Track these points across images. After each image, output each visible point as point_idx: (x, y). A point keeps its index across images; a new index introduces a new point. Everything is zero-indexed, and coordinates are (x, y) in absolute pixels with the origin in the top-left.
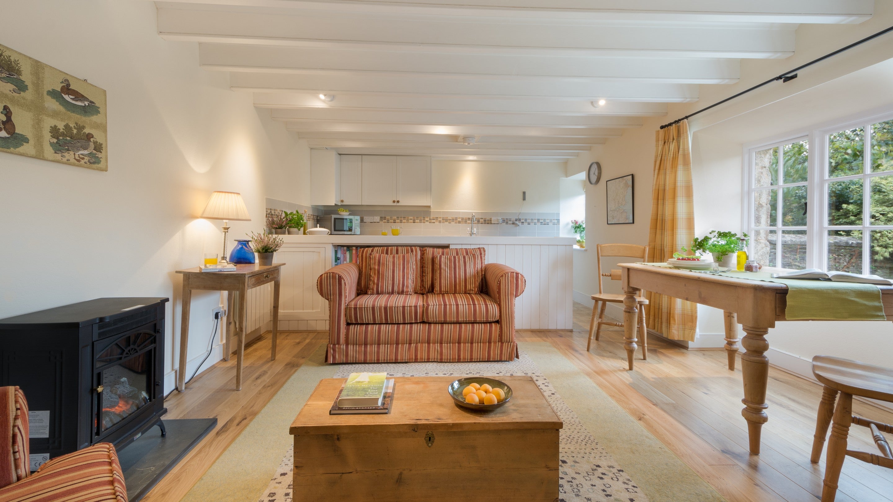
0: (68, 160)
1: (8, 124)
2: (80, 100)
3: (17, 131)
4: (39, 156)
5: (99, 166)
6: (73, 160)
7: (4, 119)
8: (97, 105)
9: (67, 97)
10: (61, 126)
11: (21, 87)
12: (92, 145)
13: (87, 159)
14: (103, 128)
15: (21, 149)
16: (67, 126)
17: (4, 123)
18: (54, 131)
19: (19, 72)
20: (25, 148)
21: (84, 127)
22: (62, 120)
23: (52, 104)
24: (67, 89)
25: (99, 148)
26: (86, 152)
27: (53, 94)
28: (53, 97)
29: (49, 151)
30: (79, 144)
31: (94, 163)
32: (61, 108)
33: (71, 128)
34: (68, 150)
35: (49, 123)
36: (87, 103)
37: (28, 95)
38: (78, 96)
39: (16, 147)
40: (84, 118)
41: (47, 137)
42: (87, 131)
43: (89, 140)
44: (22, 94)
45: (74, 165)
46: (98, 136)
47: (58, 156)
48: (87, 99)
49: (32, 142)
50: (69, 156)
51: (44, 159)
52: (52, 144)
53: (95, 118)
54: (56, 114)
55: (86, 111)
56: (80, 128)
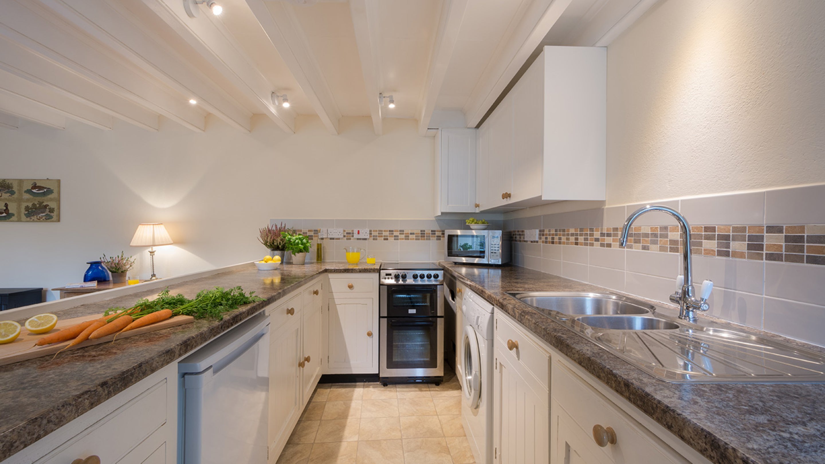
0: (33, 220)
1: (7, 210)
2: (42, 190)
3: (10, 212)
4: (19, 220)
5: (52, 220)
6: (36, 220)
7: (5, 208)
8: (52, 189)
9: (34, 191)
10: (30, 205)
11: (13, 193)
12: (48, 210)
13: (44, 218)
14: (58, 200)
15: (11, 219)
16: (34, 204)
17: (5, 210)
18: (27, 208)
19: (12, 188)
20: (13, 218)
21: (43, 202)
22: (31, 202)
23: (27, 196)
24: (35, 187)
25: (53, 210)
26: (44, 214)
28: (27, 193)
29: (23, 217)
30: (39, 211)
31: (48, 219)
32: (31, 197)
33: (36, 205)
34: (33, 215)
35: (24, 205)
36: (45, 190)
37: (15, 196)
38: (40, 188)
39: (9, 219)
40: (43, 198)
41: (23, 211)
42: (45, 204)
43: (46, 208)
44: (13, 196)
45: (37, 221)
46: (53, 205)
47: (28, 219)
48: (46, 188)
49: (16, 215)
50: (35, 218)
51: (21, 221)
52: (25, 214)
53: (50, 196)
54: (28, 200)
55: (44, 194)
56: (40, 203)
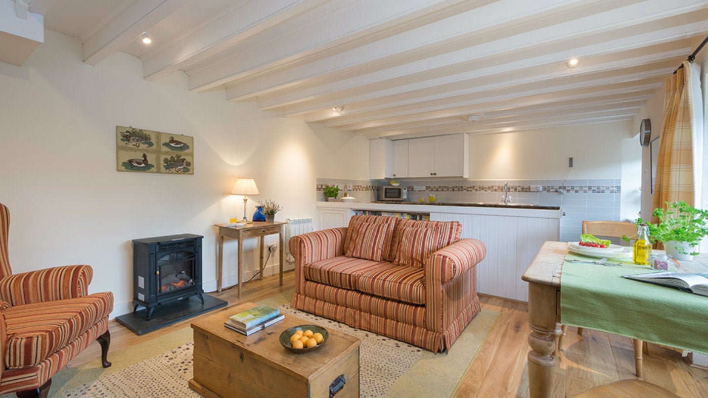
0: (172, 172)
1: (145, 161)
2: (179, 144)
4: (159, 172)
5: (189, 172)
6: (175, 172)
7: (143, 159)
8: (188, 144)
9: (172, 144)
10: (169, 158)
11: (151, 144)
12: (185, 164)
13: (182, 170)
14: (192, 155)
15: (150, 170)
16: (172, 157)
17: (143, 161)
18: (166, 160)
19: (150, 139)
20: (153, 169)
21: (180, 156)
22: (170, 155)
23: (165, 149)
24: (172, 141)
25: (189, 164)
26: (181, 167)
27: (166, 145)
28: (165, 146)
29: (163, 169)
30: (178, 164)
31: (186, 172)
32: (169, 150)
33: (174, 158)
34: (172, 168)
35: (163, 157)
36: (182, 145)
37: (154, 147)
38: (178, 143)
39: (148, 170)
40: (180, 152)
41: (162, 163)
42: (182, 158)
43: (183, 161)
44: (151, 147)
45: (176, 173)
46: (188, 159)
47: (168, 171)
48: (182, 143)
49: (155, 167)
50: (173, 170)
51: (161, 173)
52: (164, 166)
53: (187, 151)
54: (166, 153)
55: (181, 149)
56: (178, 157)
